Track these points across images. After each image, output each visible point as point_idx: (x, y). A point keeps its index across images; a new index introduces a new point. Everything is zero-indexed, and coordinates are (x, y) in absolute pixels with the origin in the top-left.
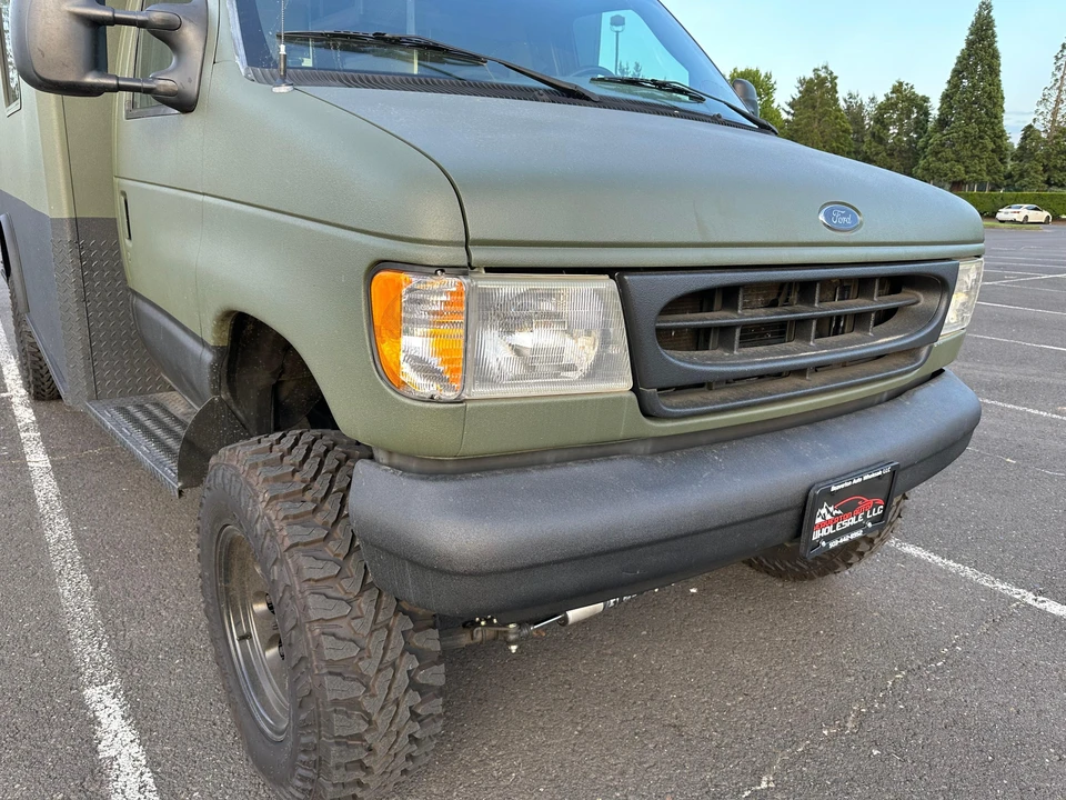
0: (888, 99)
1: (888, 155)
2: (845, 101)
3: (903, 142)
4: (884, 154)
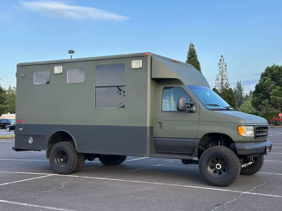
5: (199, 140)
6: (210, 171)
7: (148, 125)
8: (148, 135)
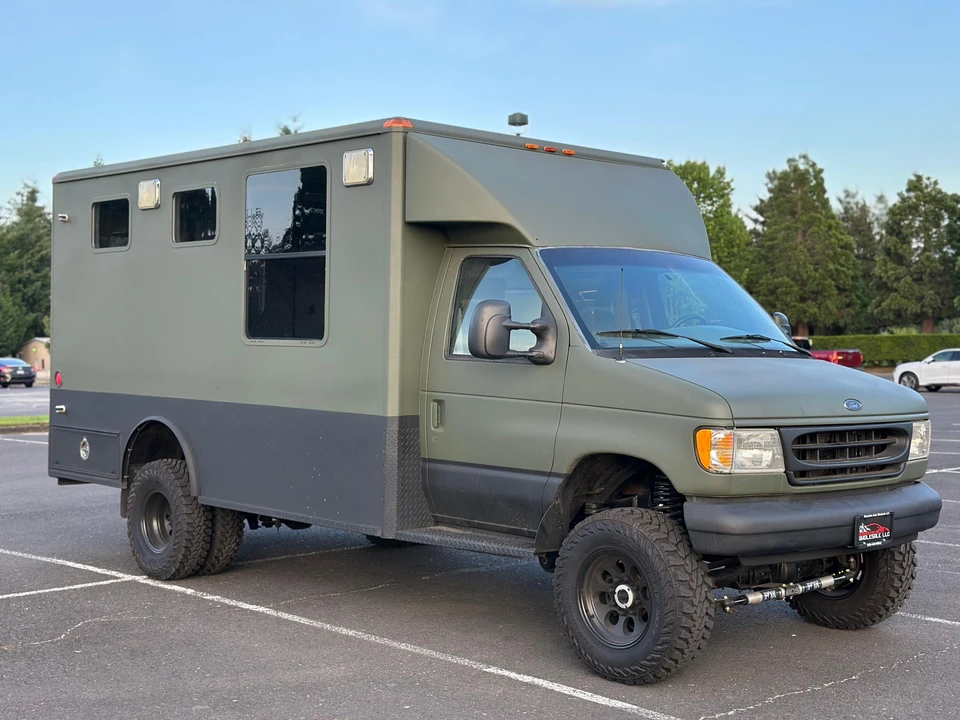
0: (904, 200)
1: (914, 280)
2: (840, 201)
3: (934, 260)
4: (909, 279)
5: (560, 481)
6: (591, 612)
7: (393, 410)
8: (392, 451)
